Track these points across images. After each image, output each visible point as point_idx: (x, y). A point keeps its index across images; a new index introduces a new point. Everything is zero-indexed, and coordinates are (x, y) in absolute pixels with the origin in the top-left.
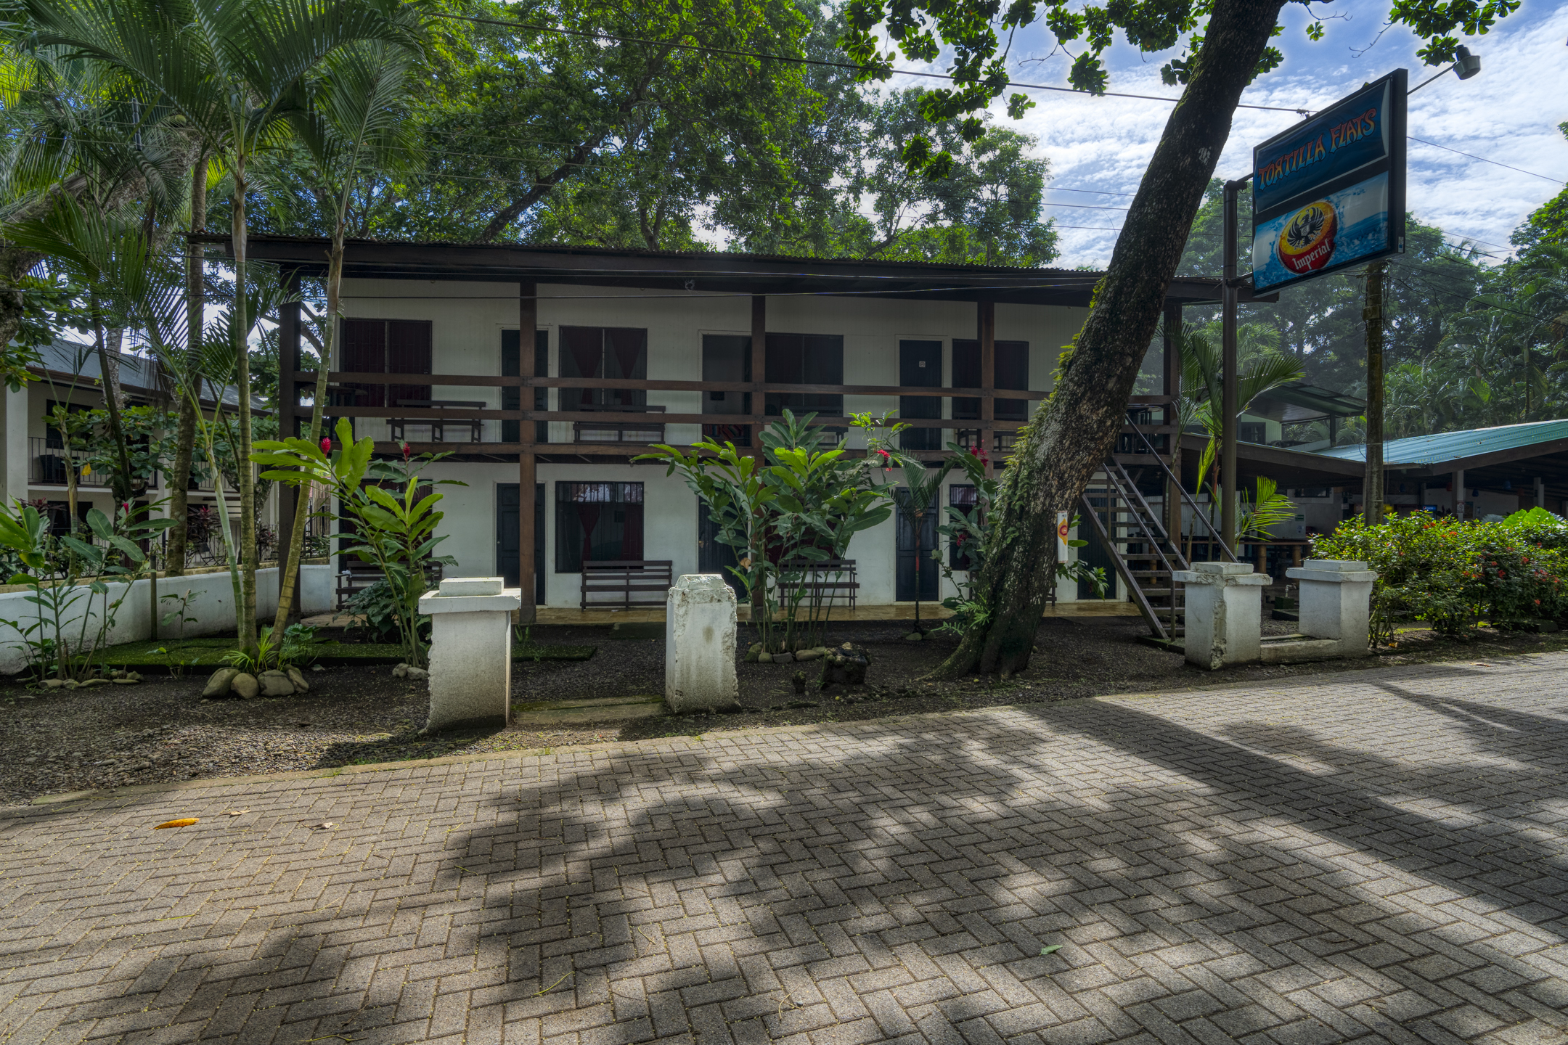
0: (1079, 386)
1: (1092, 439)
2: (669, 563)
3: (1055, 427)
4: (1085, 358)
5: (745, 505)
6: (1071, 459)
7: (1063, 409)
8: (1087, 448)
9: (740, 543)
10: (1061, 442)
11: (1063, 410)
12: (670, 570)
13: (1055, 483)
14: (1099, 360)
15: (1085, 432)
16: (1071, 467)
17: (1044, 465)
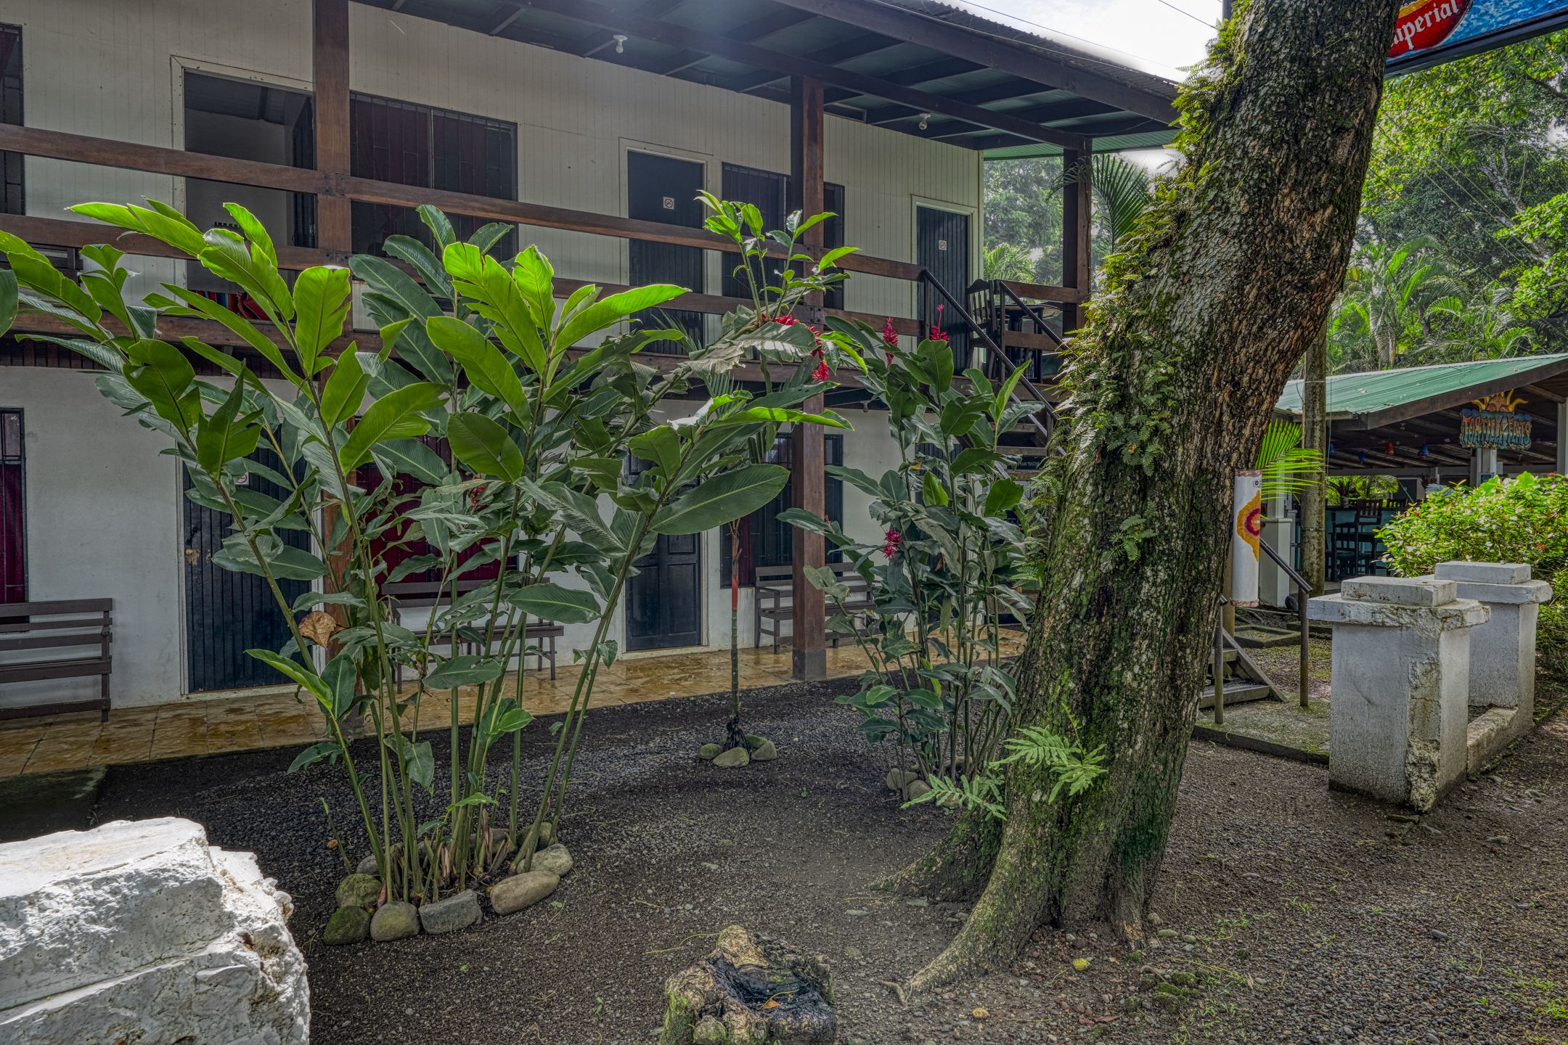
0: (1275, 147)
1: (1304, 287)
2: (105, 605)
3: (1224, 249)
4: (1278, 81)
5: (315, 454)
6: (1259, 336)
7: (1238, 201)
8: (1292, 309)
9: (293, 570)
10: (1240, 288)
11: (1243, 207)
12: (107, 622)
13: (1223, 397)
14: (1313, 88)
15: (1291, 268)
16: (1256, 359)
17: (1203, 348)
